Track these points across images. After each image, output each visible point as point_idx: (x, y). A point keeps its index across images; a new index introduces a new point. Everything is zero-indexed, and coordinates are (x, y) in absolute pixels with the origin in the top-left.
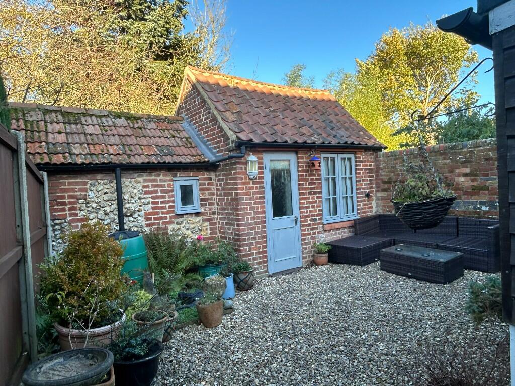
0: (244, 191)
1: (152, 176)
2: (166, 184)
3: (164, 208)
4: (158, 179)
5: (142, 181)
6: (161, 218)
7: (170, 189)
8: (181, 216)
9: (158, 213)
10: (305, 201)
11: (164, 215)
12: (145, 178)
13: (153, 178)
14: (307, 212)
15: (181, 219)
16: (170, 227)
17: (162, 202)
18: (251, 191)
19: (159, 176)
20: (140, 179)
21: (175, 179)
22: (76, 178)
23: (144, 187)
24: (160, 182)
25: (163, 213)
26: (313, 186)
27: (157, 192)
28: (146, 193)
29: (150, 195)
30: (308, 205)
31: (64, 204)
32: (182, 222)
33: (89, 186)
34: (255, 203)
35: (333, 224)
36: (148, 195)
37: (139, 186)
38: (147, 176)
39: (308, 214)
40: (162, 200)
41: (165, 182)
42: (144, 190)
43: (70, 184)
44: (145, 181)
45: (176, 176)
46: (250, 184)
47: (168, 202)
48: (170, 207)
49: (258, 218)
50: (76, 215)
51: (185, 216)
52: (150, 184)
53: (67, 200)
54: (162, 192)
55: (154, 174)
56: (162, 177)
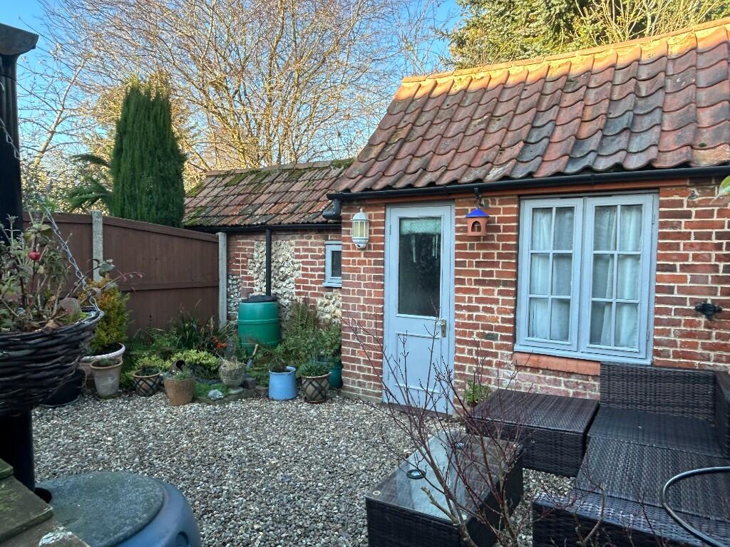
0: (351, 266)
1: (303, 238)
2: (317, 248)
3: (313, 276)
4: (310, 241)
5: (294, 243)
6: (310, 288)
7: (321, 254)
8: (330, 289)
9: (306, 282)
10: (467, 296)
11: (313, 285)
12: (298, 240)
13: (305, 240)
14: (470, 317)
15: (330, 293)
16: (319, 300)
17: (312, 270)
18: (362, 267)
19: (310, 238)
20: (293, 242)
21: (326, 243)
22: (246, 239)
23: (297, 250)
24: (311, 245)
25: (312, 282)
26: (488, 269)
27: (306, 257)
28: (297, 257)
29: (301, 260)
30: (474, 304)
31: (238, 261)
32: (331, 296)
33: (255, 246)
34: (366, 285)
35: (544, 359)
36: (299, 260)
37: (292, 248)
38: (299, 238)
39: (471, 322)
40: (312, 267)
41: (316, 245)
42: (295, 253)
43: (243, 244)
44: (297, 243)
45: (327, 240)
46: (360, 256)
47: (318, 270)
48: (320, 276)
49: (370, 309)
50: (246, 273)
51: (334, 290)
52: (301, 247)
53: (240, 259)
54: (312, 257)
55: (305, 235)
56: (313, 240)
